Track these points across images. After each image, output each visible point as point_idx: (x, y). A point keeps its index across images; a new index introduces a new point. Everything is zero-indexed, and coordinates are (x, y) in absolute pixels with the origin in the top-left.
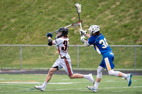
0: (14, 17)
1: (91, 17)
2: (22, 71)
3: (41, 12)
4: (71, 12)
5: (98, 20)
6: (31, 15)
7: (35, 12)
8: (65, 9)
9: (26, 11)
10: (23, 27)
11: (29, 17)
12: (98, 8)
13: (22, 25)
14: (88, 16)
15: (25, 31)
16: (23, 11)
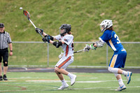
0: (40, 13)
1: (120, 13)
2: (49, 69)
3: (69, 8)
4: (100, 7)
5: (128, 16)
6: (58, 11)
7: (63, 8)
8: (94, 4)
9: (54, 7)
10: (50, 23)
11: (57, 13)
12: (128, 4)
13: (49, 21)
14: (118, 12)
15: (52, 28)
16: (51, 6)
